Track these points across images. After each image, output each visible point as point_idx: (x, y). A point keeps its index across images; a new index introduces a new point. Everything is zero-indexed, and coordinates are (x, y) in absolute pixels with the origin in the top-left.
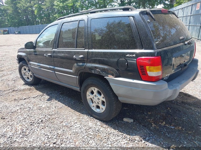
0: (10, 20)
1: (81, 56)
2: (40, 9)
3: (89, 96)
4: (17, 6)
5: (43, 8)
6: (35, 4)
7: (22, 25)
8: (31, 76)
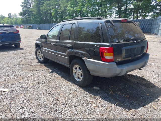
0: (34, 19)
1: (71, 45)
2: (56, 12)
3: (74, 71)
4: (40, 9)
5: (58, 12)
6: (53, 8)
7: (43, 23)
8: (43, 57)
